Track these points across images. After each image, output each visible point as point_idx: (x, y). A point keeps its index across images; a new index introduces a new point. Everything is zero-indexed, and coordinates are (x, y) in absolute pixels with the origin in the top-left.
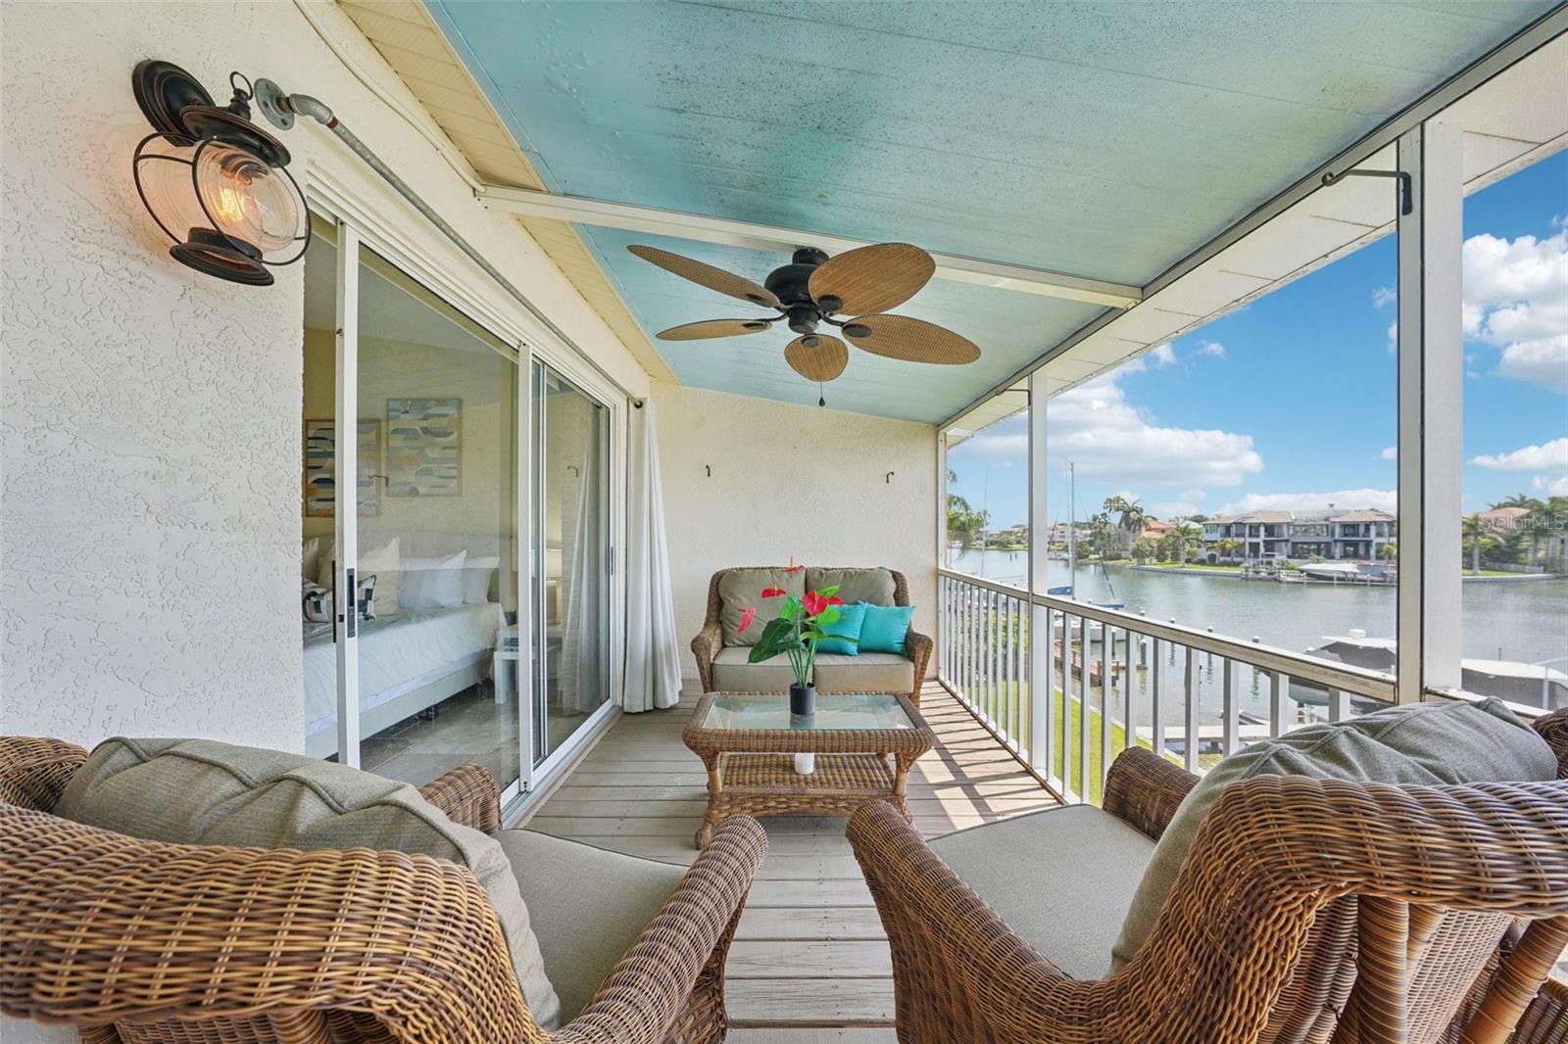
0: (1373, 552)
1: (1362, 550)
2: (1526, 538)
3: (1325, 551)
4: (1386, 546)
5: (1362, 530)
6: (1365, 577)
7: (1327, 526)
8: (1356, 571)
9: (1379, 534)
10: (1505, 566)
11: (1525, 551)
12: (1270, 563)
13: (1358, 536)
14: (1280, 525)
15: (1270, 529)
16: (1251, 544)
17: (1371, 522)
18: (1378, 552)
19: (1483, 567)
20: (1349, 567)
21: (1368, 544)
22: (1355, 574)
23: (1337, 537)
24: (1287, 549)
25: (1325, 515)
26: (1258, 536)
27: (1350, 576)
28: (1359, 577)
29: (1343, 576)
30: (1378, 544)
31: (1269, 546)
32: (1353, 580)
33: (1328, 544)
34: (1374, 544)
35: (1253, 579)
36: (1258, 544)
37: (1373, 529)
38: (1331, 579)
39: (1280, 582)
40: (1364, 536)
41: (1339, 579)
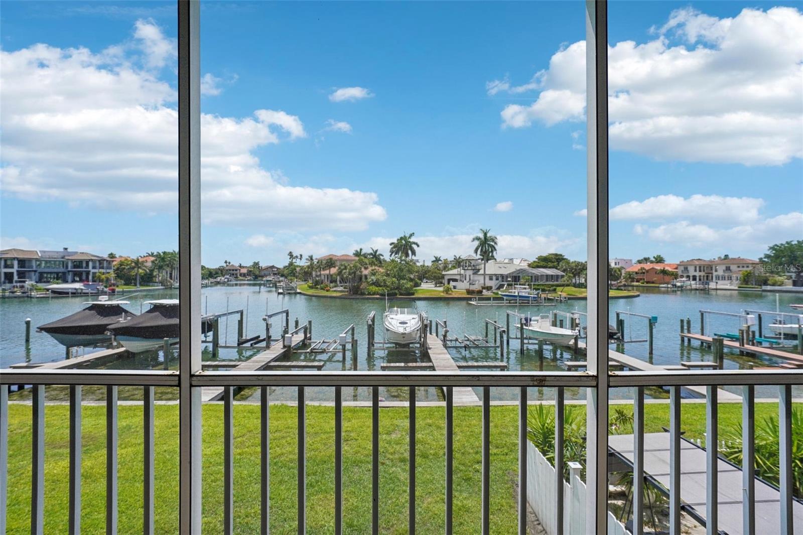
0: (90, 277)
1: (84, 277)
2: (156, 270)
3: (62, 277)
4: (97, 274)
5: (84, 265)
6: (87, 291)
7: (63, 262)
8: (83, 288)
9: (94, 268)
10: (148, 284)
11: (155, 277)
12: (22, 287)
13: (82, 268)
14: (30, 260)
15: (22, 262)
16: (5, 273)
17: (90, 260)
18: (93, 277)
19: (141, 285)
20: (78, 286)
21: (88, 273)
22: (82, 289)
23: (69, 269)
24: (35, 277)
25: (62, 255)
26: (12, 267)
27: (79, 291)
28: (84, 291)
29: (75, 291)
30: (93, 273)
31: (22, 275)
32: (80, 293)
33: (64, 273)
34: (91, 274)
35: (9, 298)
36: (12, 274)
37: (91, 264)
38: (68, 293)
39: (31, 297)
40: (86, 268)
41: (72, 293)
